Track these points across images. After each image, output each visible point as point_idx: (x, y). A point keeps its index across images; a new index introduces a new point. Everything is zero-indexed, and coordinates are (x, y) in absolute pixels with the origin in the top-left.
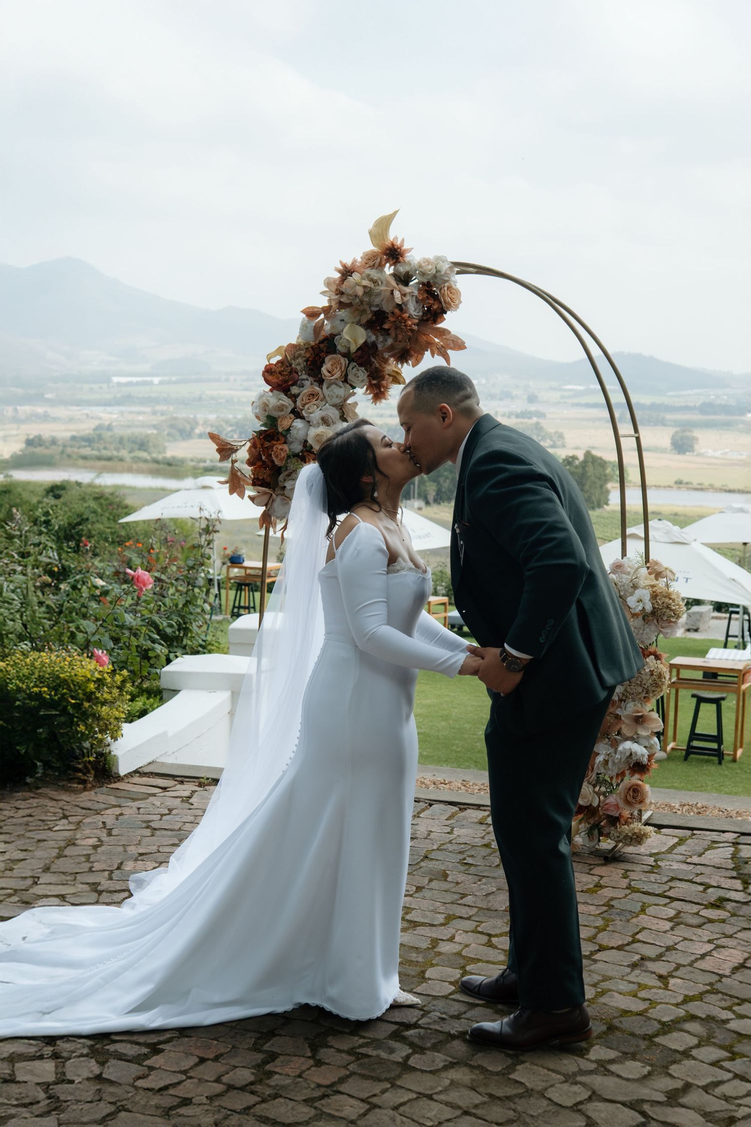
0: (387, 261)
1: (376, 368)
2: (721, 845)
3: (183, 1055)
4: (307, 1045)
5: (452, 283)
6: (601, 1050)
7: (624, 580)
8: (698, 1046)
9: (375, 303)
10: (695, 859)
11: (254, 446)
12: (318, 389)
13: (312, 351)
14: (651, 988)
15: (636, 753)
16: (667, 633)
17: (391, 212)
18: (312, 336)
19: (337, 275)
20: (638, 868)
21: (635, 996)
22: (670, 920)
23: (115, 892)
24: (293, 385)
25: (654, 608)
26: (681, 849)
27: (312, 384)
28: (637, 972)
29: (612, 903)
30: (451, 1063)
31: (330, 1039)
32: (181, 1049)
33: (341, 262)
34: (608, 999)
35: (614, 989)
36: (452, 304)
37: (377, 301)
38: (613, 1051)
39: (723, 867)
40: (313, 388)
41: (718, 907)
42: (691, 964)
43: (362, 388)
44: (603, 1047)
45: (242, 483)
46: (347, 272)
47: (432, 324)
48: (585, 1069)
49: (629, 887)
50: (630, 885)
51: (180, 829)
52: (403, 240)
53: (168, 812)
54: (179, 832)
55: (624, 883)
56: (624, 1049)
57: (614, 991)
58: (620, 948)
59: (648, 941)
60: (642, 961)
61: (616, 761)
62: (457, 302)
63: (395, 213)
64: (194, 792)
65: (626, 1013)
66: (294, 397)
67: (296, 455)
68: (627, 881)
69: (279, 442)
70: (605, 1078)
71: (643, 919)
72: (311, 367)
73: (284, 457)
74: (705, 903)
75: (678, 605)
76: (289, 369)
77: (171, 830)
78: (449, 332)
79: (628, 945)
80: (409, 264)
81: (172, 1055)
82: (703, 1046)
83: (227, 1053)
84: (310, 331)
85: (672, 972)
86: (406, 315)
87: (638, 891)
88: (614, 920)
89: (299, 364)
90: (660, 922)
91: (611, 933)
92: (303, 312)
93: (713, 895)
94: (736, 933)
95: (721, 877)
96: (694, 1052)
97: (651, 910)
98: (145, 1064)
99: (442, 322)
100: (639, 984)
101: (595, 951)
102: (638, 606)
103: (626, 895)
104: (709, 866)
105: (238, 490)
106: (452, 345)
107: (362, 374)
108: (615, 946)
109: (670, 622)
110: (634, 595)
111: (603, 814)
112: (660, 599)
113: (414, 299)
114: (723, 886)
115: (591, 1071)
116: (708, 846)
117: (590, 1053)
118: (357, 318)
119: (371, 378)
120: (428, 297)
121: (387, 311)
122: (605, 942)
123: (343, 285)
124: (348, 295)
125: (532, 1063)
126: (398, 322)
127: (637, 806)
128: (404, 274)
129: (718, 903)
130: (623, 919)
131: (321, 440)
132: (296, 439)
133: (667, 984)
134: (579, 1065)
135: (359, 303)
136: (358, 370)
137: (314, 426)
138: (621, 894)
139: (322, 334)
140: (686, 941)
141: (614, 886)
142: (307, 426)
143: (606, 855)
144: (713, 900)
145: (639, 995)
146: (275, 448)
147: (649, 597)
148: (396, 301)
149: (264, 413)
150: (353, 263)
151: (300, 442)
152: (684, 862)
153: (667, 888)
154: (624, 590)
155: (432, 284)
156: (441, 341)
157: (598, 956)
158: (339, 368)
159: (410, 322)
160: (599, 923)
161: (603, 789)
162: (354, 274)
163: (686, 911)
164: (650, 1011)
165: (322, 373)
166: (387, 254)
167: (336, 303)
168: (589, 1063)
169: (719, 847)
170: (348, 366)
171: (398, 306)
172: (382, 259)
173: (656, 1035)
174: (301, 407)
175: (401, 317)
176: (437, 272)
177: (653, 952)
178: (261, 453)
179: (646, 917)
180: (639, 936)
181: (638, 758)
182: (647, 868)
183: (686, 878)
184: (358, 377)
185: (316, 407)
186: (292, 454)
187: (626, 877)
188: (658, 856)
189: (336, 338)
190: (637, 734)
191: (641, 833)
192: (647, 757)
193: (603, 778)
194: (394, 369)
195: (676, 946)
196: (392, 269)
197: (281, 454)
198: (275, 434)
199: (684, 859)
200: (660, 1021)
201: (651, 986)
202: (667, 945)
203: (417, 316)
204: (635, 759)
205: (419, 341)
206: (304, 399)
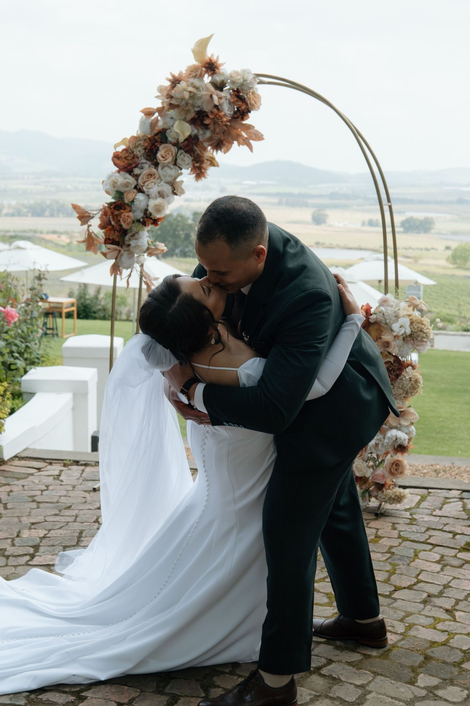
0: (206, 72)
1: (198, 155)
2: (452, 500)
3: (104, 701)
4: (199, 686)
5: (255, 90)
6: (425, 678)
7: (389, 312)
9: (197, 105)
10: (438, 512)
11: (105, 214)
12: (154, 170)
13: (149, 142)
14: (444, 620)
15: (400, 439)
16: (420, 350)
17: (208, 35)
18: (149, 130)
19: (168, 84)
20: (401, 521)
21: (435, 628)
22: (438, 562)
23: (19, 556)
24: (135, 167)
25: (412, 331)
26: (424, 504)
27: (149, 167)
28: (428, 607)
29: (393, 550)
31: (215, 679)
32: (100, 695)
33: (171, 73)
34: (415, 632)
35: (417, 623)
36: (256, 105)
37: (199, 103)
38: (435, 678)
39: (461, 517)
40: (150, 169)
41: (468, 551)
42: (466, 598)
43: (188, 169)
44: (426, 675)
45: (95, 242)
46: (175, 82)
47: (241, 120)
48: (419, 696)
49: (400, 537)
50: (400, 535)
51: (58, 502)
52: (218, 57)
53: (45, 488)
54: (57, 504)
55: (395, 534)
56: (443, 676)
57: (417, 625)
58: (410, 588)
59: (428, 581)
60: (429, 598)
61: (385, 444)
62: (259, 104)
63: (212, 36)
64: (61, 471)
65: (433, 643)
66: (137, 177)
67: (138, 221)
68: (396, 532)
69: (126, 211)
70: (436, 702)
71: (419, 562)
72: (149, 153)
73: (130, 222)
74: (458, 547)
75: (428, 329)
76: (132, 156)
77: (51, 503)
78: (253, 127)
79: (415, 584)
80: (223, 74)
81: (94, 701)
83: (137, 697)
84: (148, 126)
85: (454, 606)
86: (222, 114)
87: (407, 540)
88: (398, 565)
89: (139, 151)
90: (432, 564)
91: (400, 575)
92: (142, 111)
93: (462, 541)
95: (462, 526)
97: (421, 555)
99: (247, 119)
100: (434, 617)
101: (392, 591)
102: (400, 330)
103: (400, 544)
104: (450, 517)
105: (93, 247)
106: (254, 137)
107: (188, 159)
108: (406, 586)
109: (423, 341)
110: (397, 322)
111: (372, 482)
112: (415, 325)
113: (228, 101)
114: (465, 533)
115: (424, 697)
116: (443, 501)
117: (419, 681)
118: (184, 116)
119: (195, 162)
120: (237, 100)
121: (207, 111)
122: (398, 584)
123: (173, 91)
124: (177, 99)
125: (377, 693)
126: (216, 119)
127: (399, 476)
128: (219, 82)
129: (467, 547)
130: (405, 563)
131: (159, 209)
132: (138, 208)
133: (454, 617)
134: (413, 693)
135: (185, 105)
136: (184, 156)
137: (153, 198)
138: (396, 543)
139: (157, 128)
140: (456, 580)
141: (389, 537)
142: (147, 198)
143: (376, 512)
144: (462, 545)
145: (438, 628)
146: (122, 216)
147: (408, 324)
148: (214, 103)
149: (113, 189)
150: (180, 74)
151: (142, 211)
152: (432, 515)
153: (427, 537)
154: (390, 319)
155: (240, 90)
156: (246, 134)
157: (395, 595)
158: (170, 154)
159: (225, 119)
160: (389, 567)
161: (371, 463)
162: (181, 83)
163: (446, 555)
164: (451, 641)
165: (157, 158)
166: (206, 67)
167: (167, 105)
168: (420, 690)
169: (451, 502)
170: (177, 153)
171: (216, 106)
172: (201, 71)
173: (463, 662)
174: (142, 184)
175: (217, 116)
176: (244, 81)
177: (434, 590)
178: (111, 219)
179: (420, 561)
180: (420, 577)
181: (401, 441)
182: (408, 521)
183: (438, 528)
184: (184, 161)
185: (153, 184)
186: (135, 219)
187: (395, 529)
188: (411, 511)
189: (168, 131)
190: (400, 424)
191: (401, 496)
192: (407, 440)
193: (371, 455)
194: (211, 155)
195: (450, 584)
196: (210, 78)
197: (127, 220)
198: (123, 204)
199: (430, 513)
200: (461, 650)
201: (443, 619)
202: (443, 584)
203: (229, 114)
204: (399, 442)
205: (229, 133)
206: (144, 178)
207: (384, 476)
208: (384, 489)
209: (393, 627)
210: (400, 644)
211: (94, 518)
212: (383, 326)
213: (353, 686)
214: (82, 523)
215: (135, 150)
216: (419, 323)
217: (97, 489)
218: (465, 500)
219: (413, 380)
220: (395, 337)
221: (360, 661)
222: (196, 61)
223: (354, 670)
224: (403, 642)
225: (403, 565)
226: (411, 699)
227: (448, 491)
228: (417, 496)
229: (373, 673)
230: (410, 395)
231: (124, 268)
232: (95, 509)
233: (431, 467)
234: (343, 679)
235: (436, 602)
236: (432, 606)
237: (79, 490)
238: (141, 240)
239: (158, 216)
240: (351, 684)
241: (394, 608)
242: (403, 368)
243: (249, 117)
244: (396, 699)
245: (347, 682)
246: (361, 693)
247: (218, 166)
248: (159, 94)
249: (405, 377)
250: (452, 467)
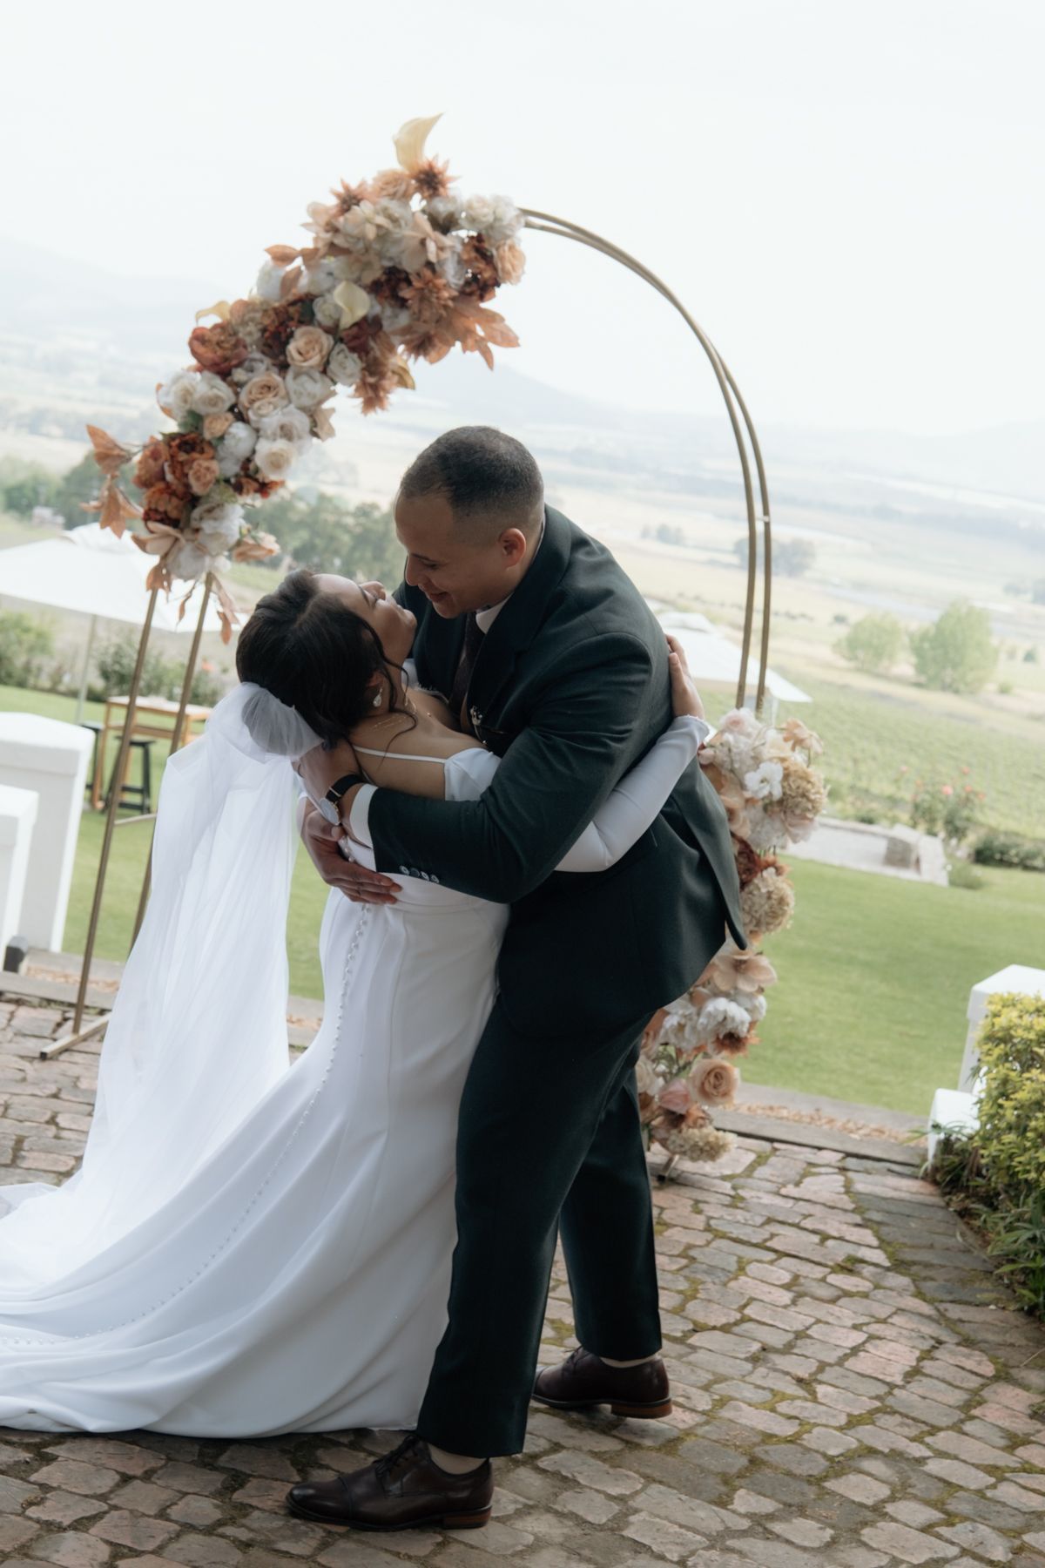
0: (419, 189)
1: (375, 359)
2: (823, 1170)
5: (516, 240)
6: (750, 1497)
7: (742, 746)
8: (892, 1499)
9: (388, 255)
10: (790, 1190)
11: (154, 455)
12: (277, 378)
13: (273, 316)
14: (793, 1398)
15: (733, 1019)
17: (431, 115)
18: (277, 291)
19: (332, 202)
20: (712, 1198)
21: (773, 1410)
22: (787, 1287)
24: (237, 366)
25: (784, 794)
26: (762, 1171)
27: (268, 369)
28: (762, 1370)
29: (693, 1253)
30: (526, 1506)
33: (342, 182)
34: (733, 1413)
35: (738, 1396)
36: (514, 274)
37: (393, 251)
38: (768, 1500)
39: (839, 1205)
40: (269, 375)
41: (850, 1271)
42: (841, 1362)
43: (351, 385)
44: (752, 1493)
45: (122, 512)
46: (349, 201)
47: (477, 300)
48: (734, 1528)
49: (708, 1229)
50: (709, 1225)
52: (447, 162)
55: (699, 1221)
56: (785, 1499)
57: (737, 1399)
58: (726, 1329)
59: (763, 1320)
60: (764, 1353)
61: (699, 1027)
62: (520, 271)
63: (438, 117)
65: (768, 1437)
66: (237, 386)
67: (227, 481)
68: (701, 1218)
69: (205, 456)
70: (769, 1543)
71: (747, 1283)
72: (270, 341)
73: (209, 482)
74: (831, 1263)
75: (818, 793)
76: (233, 340)
78: (502, 320)
79: (736, 1324)
80: (454, 200)
82: (900, 1499)
84: (276, 283)
85: (816, 1373)
86: (440, 282)
87: (724, 1236)
88: (703, 1283)
89: (250, 334)
90: (774, 1289)
91: (705, 1303)
92: (269, 251)
93: (839, 1252)
94: (890, 1316)
95: (840, 1222)
96: (890, 1508)
97: (752, 1269)
98: (34, 1477)
99: (490, 299)
100: (772, 1390)
101: (689, 1331)
102: (761, 789)
103: (708, 1243)
104: (815, 1203)
105: (115, 523)
106: (499, 339)
107: (353, 364)
108: (719, 1325)
109: (805, 818)
110: (755, 771)
111: (660, 1107)
112: (794, 781)
113: (456, 258)
114: (847, 1238)
115: (744, 1531)
116: (804, 1169)
117: (736, 1501)
118: (355, 276)
119: (366, 373)
120: (476, 258)
121: (409, 270)
122: (701, 1318)
123: (341, 219)
124: (347, 235)
125: (651, 1514)
126: (426, 291)
127: (719, 1100)
128: (444, 215)
129: (849, 1265)
130: (717, 1281)
131: (278, 462)
132: (232, 454)
133: (813, 1393)
134: (723, 1521)
135: (363, 251)
136: (346, 357)
137: (267, 438)
138: (700, 1239)
139: (294, 291)
140: (821, 1325)
141: (686, 1225)
142: (254, 435)
143: (662, 1173)
144: (840, 1259)
145: (779, 1409)
146: (195, 465)
147: (779, 776)
148: (427, 256)
149: (183, 404)
150: (360, 186)
151: (238, 460)
152: (778, 1194)
153: (767, 1236)
154: (742, 762)
155: (485, 238)
156: (484, 330)
157: (695, 1340)
158: (317, 350)
159: (446, 294)
160: (683, 1285)
161: (662, 1067)
162: (362, 204)
163: (805, 1274)
164: (805, 1436)
165: (287, 353)
166: (419, 180)
167: (325, 246)
168: (737, 1519)
169: (820, 1174)
170: (333, 349)
171: (429, 265)
172: (408, 185)
173: (826, 1477)
174: (247, 404)
175: (431, 285)
176: (496, 219)
177: (777, 1340)
178: (167, 468)
179: (749, 1279)
180: (747, 1311)
181: (735, 1025)
182: (727, 1200)
183: (790, 1221)
184: (345, 368)
185: (271, 407)
186: (222, 477)
187: (700, 1212)
188: (735, 1181)
189: (317, 300)
190: (736, 988)
191: (717, 1144)
192: (747, 1025)
193: (665, 1050)
194: (401, 363)
195: (809, 1332)
196: (424, 203)
197: (205, 476)
198: (198, 441)
199: (775, 1189)
200: (824, 1455)
201: (791, 1395)
202: (794, 1329)
203: (456, 285)
204: (729, 1027)
205: (449, 325)
206: (254, 391)
207: (686, 1098)
208: (684, 1126)
209: (688, 1398)
210: (700, 1431)
211: (45, 1114)
212: (725, 776)
213: (602, 1496)
214: (21, 1121)
215: (241, 329)
216: (801, 778)
217: (49, 1056)
218: (850, 1174)
219: (774, 896)
220: (748, 801)
221: (619, 1453)
222: (400, 162)
223: (606, 1467)
224: (707, 1428)
225: (714, 1283)
226: (718, 1532)
227: (815, 1151)
228: (749, 1153)
229: (643, 1477)
230: (764, 929)
231: (180, 577)
232: (48, 1097)
233: (769, 1112)
234: (581, 1481)
235: (777, 1362)
236: (769, 1368)
237: (8, 1054)
238: (226, 523)
239: (273, 477)
240: (598, 1491)
241: (690, 1363)
242: (757, 869)
243: (494, 296)
244: (688, 1528)
245: (591, 1488)
246: (616, 1511)
247: (413, 388)
248: (310, 220)
249: (759, 889)
250: (816, 1117)
